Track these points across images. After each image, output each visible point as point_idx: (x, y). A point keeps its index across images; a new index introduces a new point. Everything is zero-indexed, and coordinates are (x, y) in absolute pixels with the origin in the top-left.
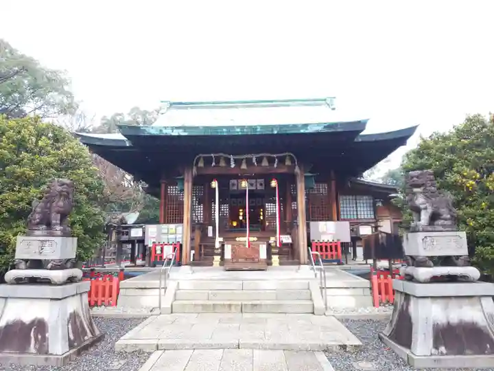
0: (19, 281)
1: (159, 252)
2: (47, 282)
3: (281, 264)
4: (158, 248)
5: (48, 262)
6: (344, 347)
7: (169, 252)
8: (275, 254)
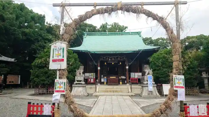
0: (76, 84)
1: (90, 80)
2: (81, 84)
3: (122, 84)
4: (89, 80)
5: (81, 81)
6: (132, 95)
7: (92, 81)
8: (121, 81)
